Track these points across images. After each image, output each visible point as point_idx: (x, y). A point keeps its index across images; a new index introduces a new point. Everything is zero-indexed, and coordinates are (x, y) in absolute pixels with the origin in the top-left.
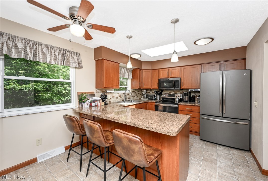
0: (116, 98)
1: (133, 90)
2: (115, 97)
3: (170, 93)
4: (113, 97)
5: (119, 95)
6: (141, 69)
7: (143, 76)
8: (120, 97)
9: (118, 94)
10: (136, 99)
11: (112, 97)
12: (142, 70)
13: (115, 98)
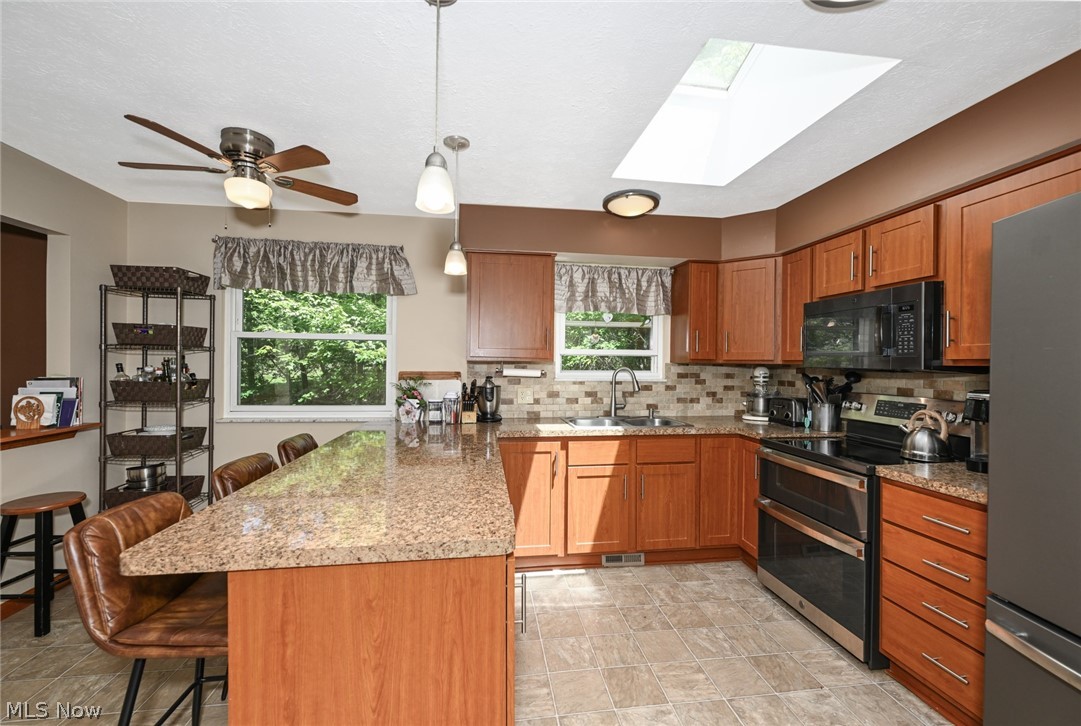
0: (568, 399)
1: (681, 370)
2: (564, 395)
3: (902, 392)
4: (553, 395)
5: (589, 390)
6: (717, 263)
7: (728, 298)
8: (589, 400)
9: (582, 383)
10: (708, 413)
11: (543, 395)
12: (720, 266)
13: (561, 400)
